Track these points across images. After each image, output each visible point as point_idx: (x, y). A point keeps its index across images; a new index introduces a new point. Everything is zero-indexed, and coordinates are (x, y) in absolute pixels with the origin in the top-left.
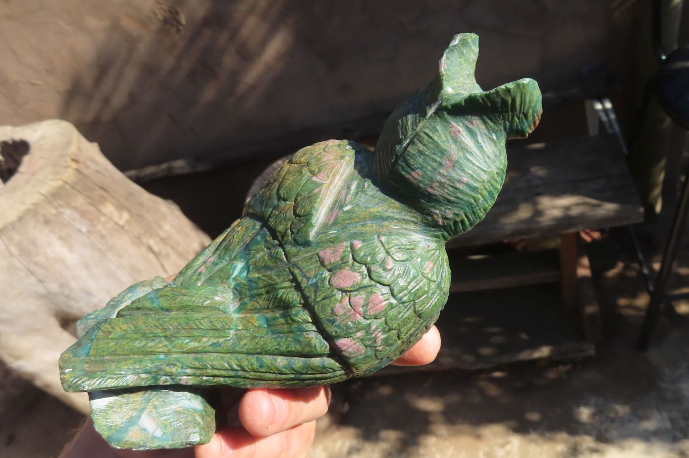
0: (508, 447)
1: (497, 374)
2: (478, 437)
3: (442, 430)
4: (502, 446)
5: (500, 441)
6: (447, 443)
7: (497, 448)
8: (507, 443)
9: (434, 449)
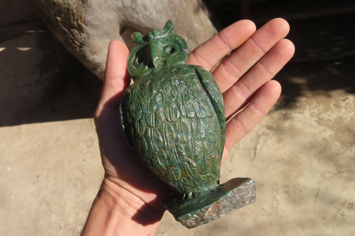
0: (347, 101)
1: (337, 63)
2: (329, 96)
3: (309, 93)
4: (344, 100)
5: (343, 98)
6: (312, 100)
7: (341, 102)
8: (347, 99)
9: (305, 103)
